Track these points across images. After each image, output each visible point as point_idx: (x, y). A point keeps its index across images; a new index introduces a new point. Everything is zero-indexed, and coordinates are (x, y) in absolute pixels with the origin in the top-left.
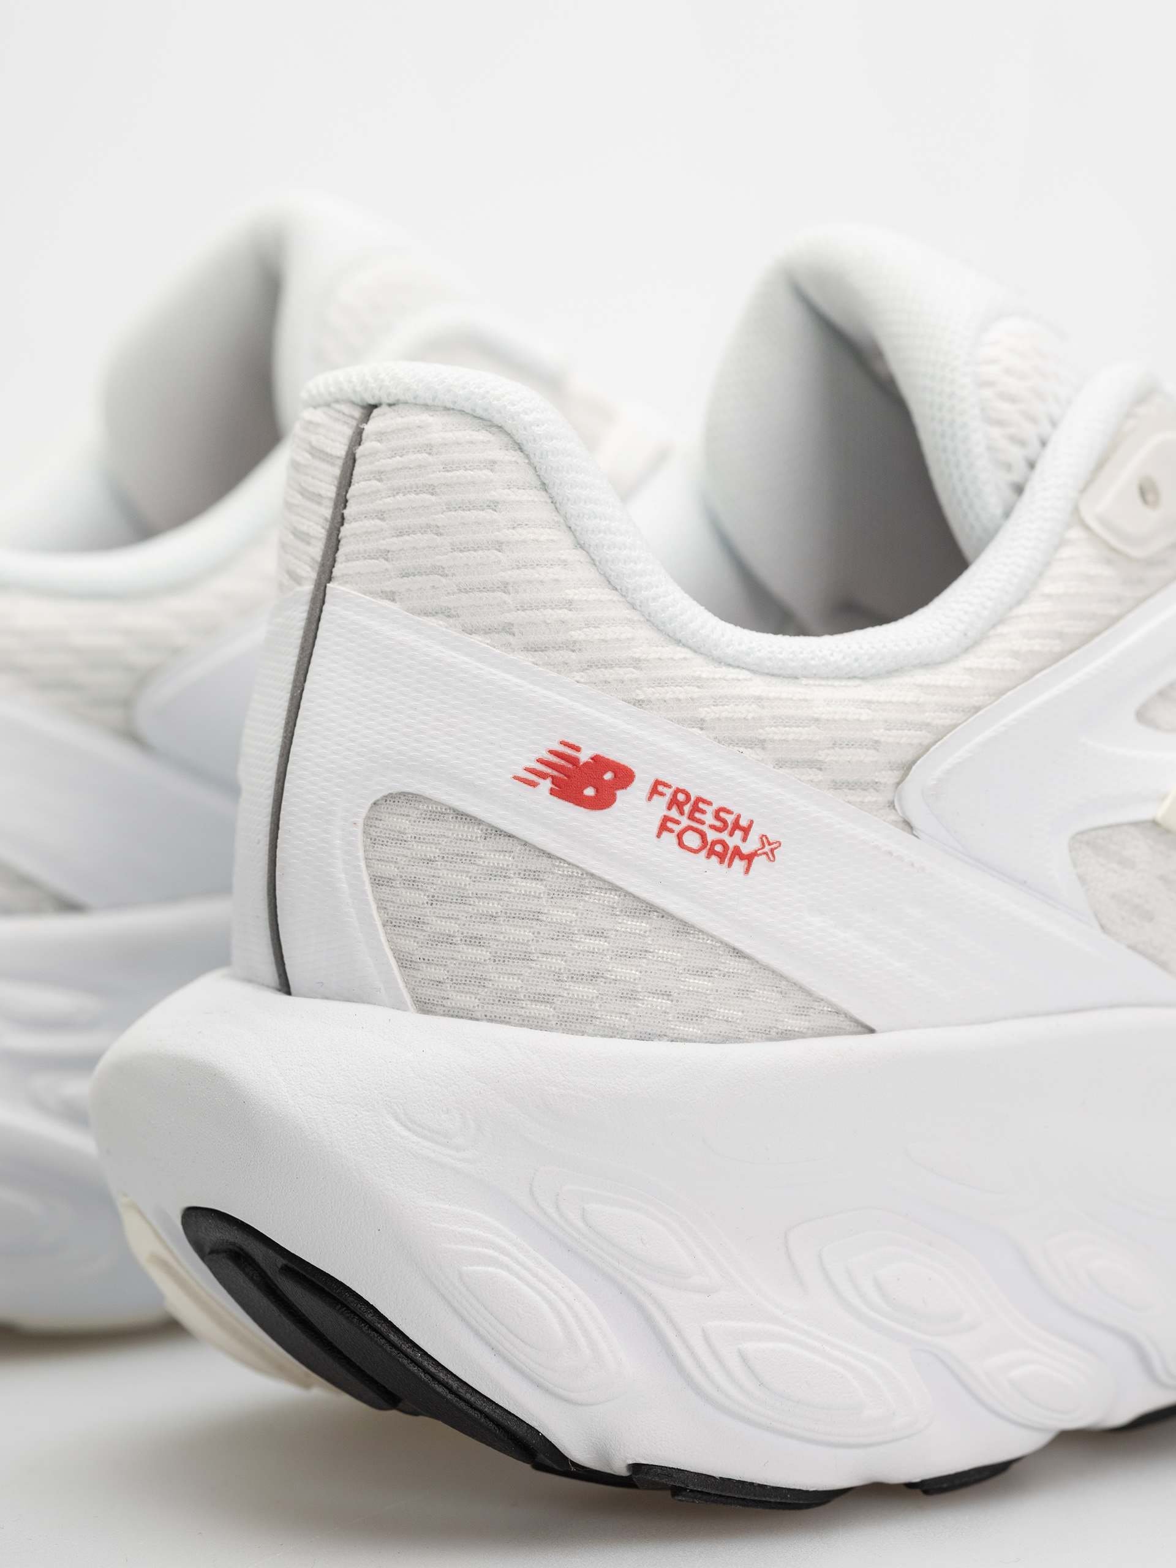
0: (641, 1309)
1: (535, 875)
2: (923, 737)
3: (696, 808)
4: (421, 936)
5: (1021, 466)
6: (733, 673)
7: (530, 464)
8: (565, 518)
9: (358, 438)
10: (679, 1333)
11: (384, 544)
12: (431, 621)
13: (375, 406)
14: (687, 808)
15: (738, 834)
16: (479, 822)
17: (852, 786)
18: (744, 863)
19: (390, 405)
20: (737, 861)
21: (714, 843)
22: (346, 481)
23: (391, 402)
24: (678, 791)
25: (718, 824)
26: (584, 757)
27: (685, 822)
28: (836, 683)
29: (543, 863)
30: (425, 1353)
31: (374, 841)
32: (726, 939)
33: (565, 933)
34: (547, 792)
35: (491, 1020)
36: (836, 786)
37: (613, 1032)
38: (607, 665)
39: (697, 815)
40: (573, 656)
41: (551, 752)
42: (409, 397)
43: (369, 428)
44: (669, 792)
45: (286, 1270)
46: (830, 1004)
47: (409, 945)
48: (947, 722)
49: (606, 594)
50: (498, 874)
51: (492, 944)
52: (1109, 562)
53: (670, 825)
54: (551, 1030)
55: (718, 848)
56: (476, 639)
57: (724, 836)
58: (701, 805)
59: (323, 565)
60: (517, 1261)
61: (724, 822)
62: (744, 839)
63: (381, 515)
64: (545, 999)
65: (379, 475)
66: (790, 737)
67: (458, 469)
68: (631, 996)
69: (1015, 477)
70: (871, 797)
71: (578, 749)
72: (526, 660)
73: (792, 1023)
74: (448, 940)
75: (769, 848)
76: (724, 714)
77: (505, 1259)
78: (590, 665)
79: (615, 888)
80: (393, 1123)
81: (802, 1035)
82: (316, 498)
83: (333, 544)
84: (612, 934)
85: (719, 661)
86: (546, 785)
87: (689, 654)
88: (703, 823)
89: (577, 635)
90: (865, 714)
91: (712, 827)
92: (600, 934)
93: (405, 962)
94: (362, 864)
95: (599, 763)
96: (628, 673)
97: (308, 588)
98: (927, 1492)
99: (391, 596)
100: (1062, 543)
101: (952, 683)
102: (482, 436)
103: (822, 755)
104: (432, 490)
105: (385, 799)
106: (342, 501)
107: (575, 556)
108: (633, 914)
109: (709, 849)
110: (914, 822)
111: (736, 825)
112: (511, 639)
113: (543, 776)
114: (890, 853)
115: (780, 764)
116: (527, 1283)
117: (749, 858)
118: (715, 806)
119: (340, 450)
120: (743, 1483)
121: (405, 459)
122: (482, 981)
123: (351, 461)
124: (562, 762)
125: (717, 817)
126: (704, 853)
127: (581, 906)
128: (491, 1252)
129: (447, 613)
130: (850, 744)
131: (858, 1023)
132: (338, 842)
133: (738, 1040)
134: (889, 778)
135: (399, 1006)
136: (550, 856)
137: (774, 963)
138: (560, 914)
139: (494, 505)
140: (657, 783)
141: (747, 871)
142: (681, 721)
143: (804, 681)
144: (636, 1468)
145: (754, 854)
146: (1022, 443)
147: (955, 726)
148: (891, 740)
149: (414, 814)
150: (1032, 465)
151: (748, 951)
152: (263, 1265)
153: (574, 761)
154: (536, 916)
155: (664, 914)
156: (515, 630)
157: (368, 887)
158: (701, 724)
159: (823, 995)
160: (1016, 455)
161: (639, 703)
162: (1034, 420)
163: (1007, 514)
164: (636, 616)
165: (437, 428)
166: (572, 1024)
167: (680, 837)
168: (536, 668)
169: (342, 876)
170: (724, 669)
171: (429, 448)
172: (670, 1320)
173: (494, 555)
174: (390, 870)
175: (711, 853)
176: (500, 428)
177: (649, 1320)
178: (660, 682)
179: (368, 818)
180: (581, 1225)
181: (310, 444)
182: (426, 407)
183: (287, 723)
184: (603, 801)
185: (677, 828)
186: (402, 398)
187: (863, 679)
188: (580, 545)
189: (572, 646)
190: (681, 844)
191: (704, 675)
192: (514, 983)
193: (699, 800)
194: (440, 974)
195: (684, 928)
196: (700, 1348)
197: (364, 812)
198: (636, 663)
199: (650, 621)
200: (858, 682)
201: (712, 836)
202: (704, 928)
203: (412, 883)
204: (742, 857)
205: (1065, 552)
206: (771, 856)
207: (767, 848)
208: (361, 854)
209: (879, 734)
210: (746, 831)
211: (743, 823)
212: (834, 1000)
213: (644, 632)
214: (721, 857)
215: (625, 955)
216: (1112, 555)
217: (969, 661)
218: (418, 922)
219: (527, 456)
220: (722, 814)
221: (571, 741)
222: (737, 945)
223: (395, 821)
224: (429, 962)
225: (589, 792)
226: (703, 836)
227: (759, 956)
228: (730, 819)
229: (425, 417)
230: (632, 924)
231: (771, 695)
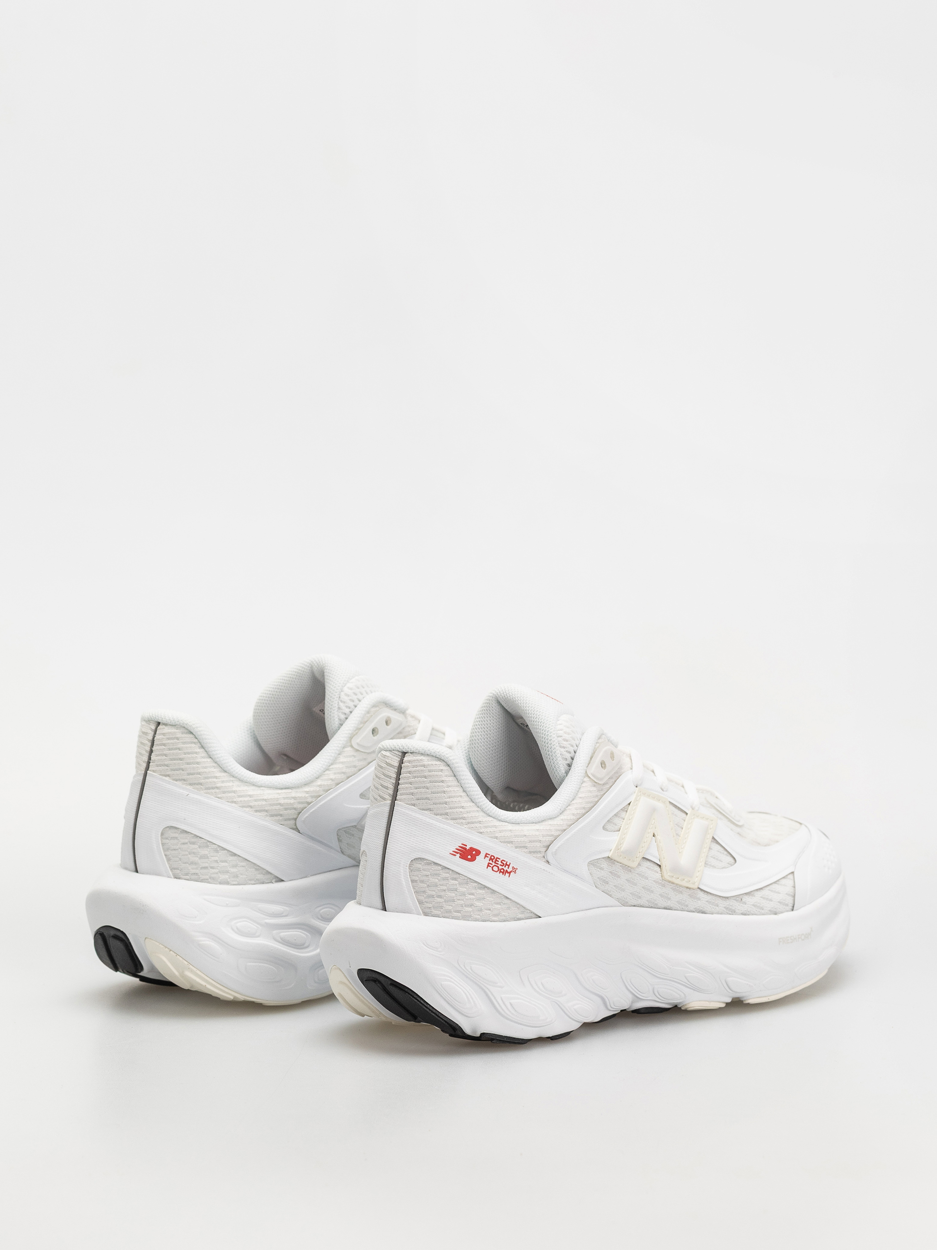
0: (485, 992)
1: (455, 879)
2: (552, 838)
3: (496, 860)
4: (425, 896)
5: (570, 759)
6: (504, 824)
7: (451, 770)
8: (461, 784)
9: (401, 762)
10: (495, 998)
11: (412, 791)
12: (426, 812)
13: (406, 753)
14: (494, 860)
15: (507, 866)
16: (441, 865)
17: (534, 852)
18: (508, 874)
19: (411, 753)
20: (507, 874)
21: (501, 869)
22: (399, 773)
23: (412, 752)
24: (492, 856)
25: (502, 864)
26: (468, 848)
27: (494, 864)
28: (529, 825)
29: (457, 876)
30: (430, 1005)
31: (412, 871)
32: (504, 894)
33: (464, 894)
34: (459, 857)
35: (444, 917)
36: (530, 852)
37: (476, 920)
38: (473, 823)
39: (497, 862)
40: (464, 821)
41: (459, 847)
42: (417, 751)
43: (405, 759)
44: (489, 856)
45: (391, 984)
46: (530, 910)
47: (422, 898)
48: (558, 834)
49: (472, 804)
50: (446, 879)
51: (445, 897)
52: (594, 786)
53: (490, 865)
54: (460, 920)
55: (502, 871)
56: (438, 817)
57: (503, 867)
58: (498, 860)
59: (393, 796)
60: (455, 981)
61: (503, 863)
62: (508, 868)
63: (411, 783)
64: (458, 912)
65: (410, 772)
66: (519, 841)
67: (433, 772)
68: (481, 910)
69: (568, 762)
70: (539, 855)
71: (466, 846)
72: (451, 822)
73: (520, 916)
74: (433, 896)
75: (515, 870)
76: (502, 835)
77: (452, 980)
78: (469, 823)
79: (476, 882)
80: (423, 945)
81: (523, 919)
82: (390, 777)
83: (396, 790)
84: (475, 894)
85: (500, 820)
86: (458, 855)
87: (493, 819)
88: (498, 864)
89: (464, 815)
90: (537, 833)
91: (500, 865)
92: (472, 894)
93: (420, 903)
94: (409, 877)
95: (472, 849)
96: (478, 825)
97: (389, 802)
98: (552, 1039)
99: (414, 805)
100: (583, 782)
101: (558, 824)
102: (438, 763)
103: (527, 845)
104: (425, 777)
105: (414, 859)
106: (398, 779)
107: (463, 794)
108: (480, 888)
109: (500, 871)
110: (549, 861)
111: (506, 864)
112: (447, 816)
113: (457, 853)
114: (544, 870)
115: (516, 847)
116: (458, 986)
117: (510, 873)
118: (501, 860)
119: (396, 764)
120: (510, 1037)
121: (417, 768)
122: (442, 907)
123: (400, 768)
124: (460, 849)
125: (502, 862)
126: (499, 872)
127: (467, 887)
128: (448, 978)
129: (430, 810)
130: (534, 841)
131: (536, 915)
132: (402, 871)
133: (508, 921)
134: (544, 849)
135: (419, 914)
136: (459, 874)
137: (516, 901)
138: (462, 889)
139: (442, 781)
140: (487, 854)
141: (509, 876)
142: (491, 837)
143: (521, 825)
144: (483, 1034)
145: (511, 872)
146: (570, 753)
147: (560, 835)
148: (544, 840)
149: (423, 863)
150: (573, 759)
151: (510, 897)
152: (384, 984)
153: (465, 849)
154: (456, 890)
155: (488, 888)
156: (448, 814)
157: (410, 883)
158: (496, 838)
159: (528, 908)
160: (568, 756)
161: (481, 833)
162: (572, 746)
163: (567, 773)
164: (479, 809)
165: (426, 760)
166: (466, 918)
167: (492, 868)
168: (455, 824)
169: (403, 880)
170: (502, 822)
171: (424, 766)
172: (492, 995)
173: (443, 795)
174: (417, 878)
175: (500, 872)
176: (443, 760)
177: (487, 995)
178: (486, 827)
179: (410, 864)
180: (470, 971)
181: (386, 762)
182: (422, 754)
183: (385, 839)
184: (473, 859)
185: (492, 866)
186: (415, 751)
187: (536, 823)
188: (464, 791)
189: (464, 818)
190: (493, 870)
191: (497, 825)
192: (450, 908)
193: (497, 858)
194: (430, 905)
195: (494, 892)
196: (500, 1002)
197: (409, 863)
198: (480, 822)
199: (482, 810)
200: (534, 824)
201: (500, 867)
202: (499, 892)
203: (422, 882)
204: (508, 873)
205: (584, 785)
206: (515, 872)
207: (514, 870)
208: (408, 874)
209: (541, 838)
210: (509, 866)
211: (508, 864)
212: (531, 909)
213: (482, 814)
214: (503, 873)
215: (479, 899)
216: (595, 784)
217: (562, 817)
218: (424, 892)
219: (451, 768)
220: (503, 862)
221: (464, 844)
222: (507, 896)
223: (417, 865)
224: (427, 902)
225: (469, 857)
226: (498, 867)
227: (513, 899)
228: (505, 863)
229: (422, 757)
230: (480, 891)
231: (514, 829)
